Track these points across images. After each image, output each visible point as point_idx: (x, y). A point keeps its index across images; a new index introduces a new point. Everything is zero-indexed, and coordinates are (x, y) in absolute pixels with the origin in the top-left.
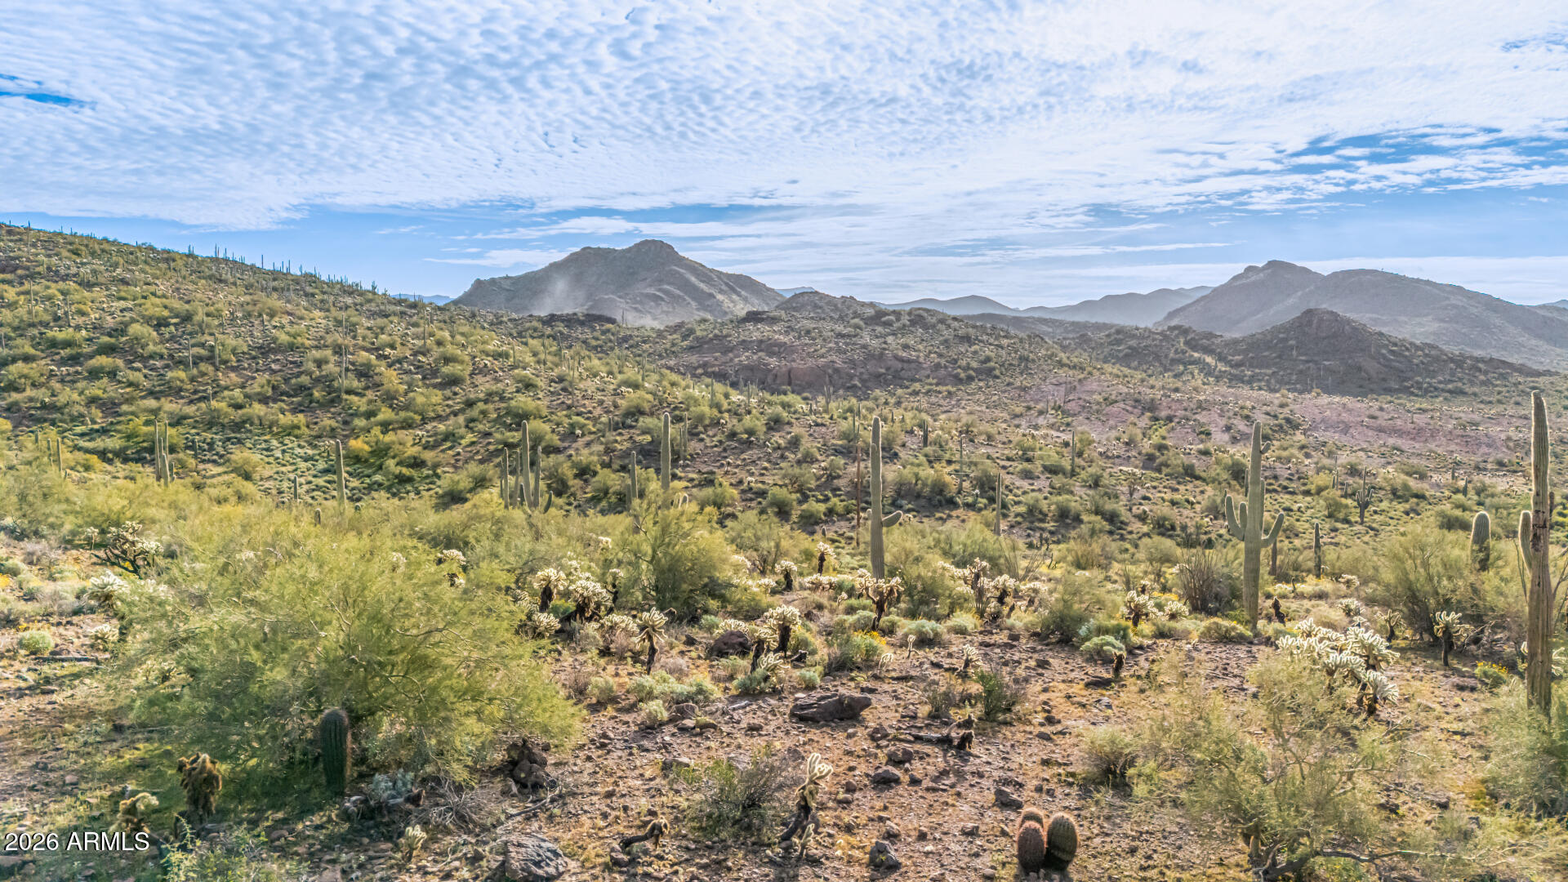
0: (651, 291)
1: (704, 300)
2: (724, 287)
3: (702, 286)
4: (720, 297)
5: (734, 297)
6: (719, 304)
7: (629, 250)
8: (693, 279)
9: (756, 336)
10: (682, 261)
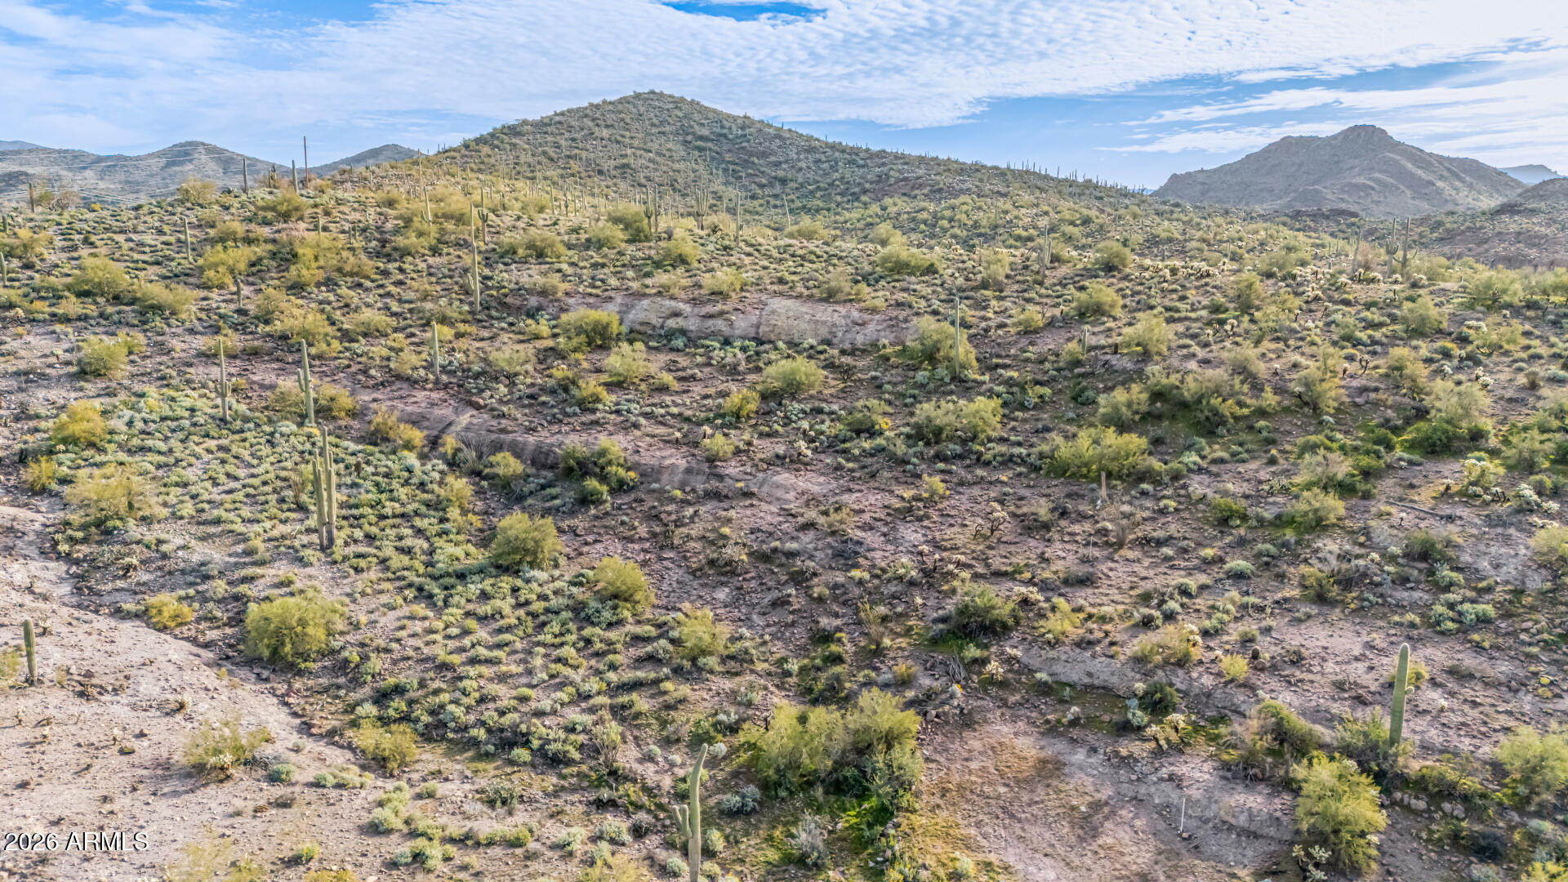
0: (1361, 180)
1: (1422, 189)
2: (1445, 173)
3: (1419, 172)
4: (1440, 184)
5: (1457, 183)
6: (1439, 192)
7: (1334, 137)
8: (1409, 166)
9: (1513, 228)
10: (1396, 146)
